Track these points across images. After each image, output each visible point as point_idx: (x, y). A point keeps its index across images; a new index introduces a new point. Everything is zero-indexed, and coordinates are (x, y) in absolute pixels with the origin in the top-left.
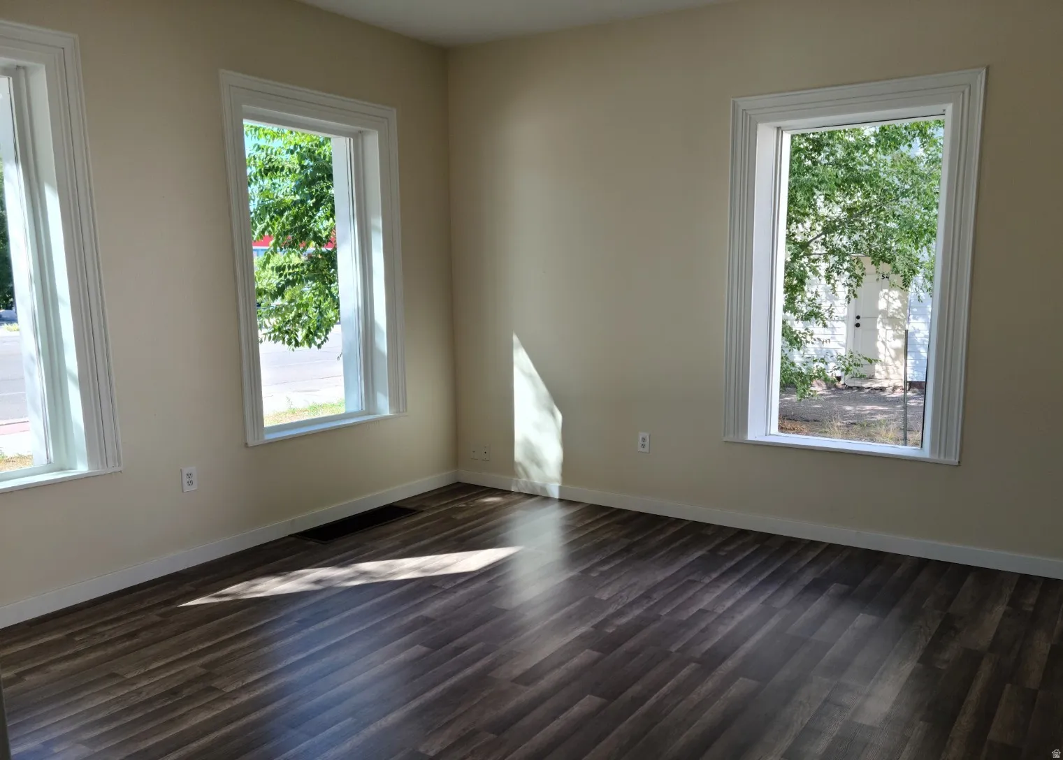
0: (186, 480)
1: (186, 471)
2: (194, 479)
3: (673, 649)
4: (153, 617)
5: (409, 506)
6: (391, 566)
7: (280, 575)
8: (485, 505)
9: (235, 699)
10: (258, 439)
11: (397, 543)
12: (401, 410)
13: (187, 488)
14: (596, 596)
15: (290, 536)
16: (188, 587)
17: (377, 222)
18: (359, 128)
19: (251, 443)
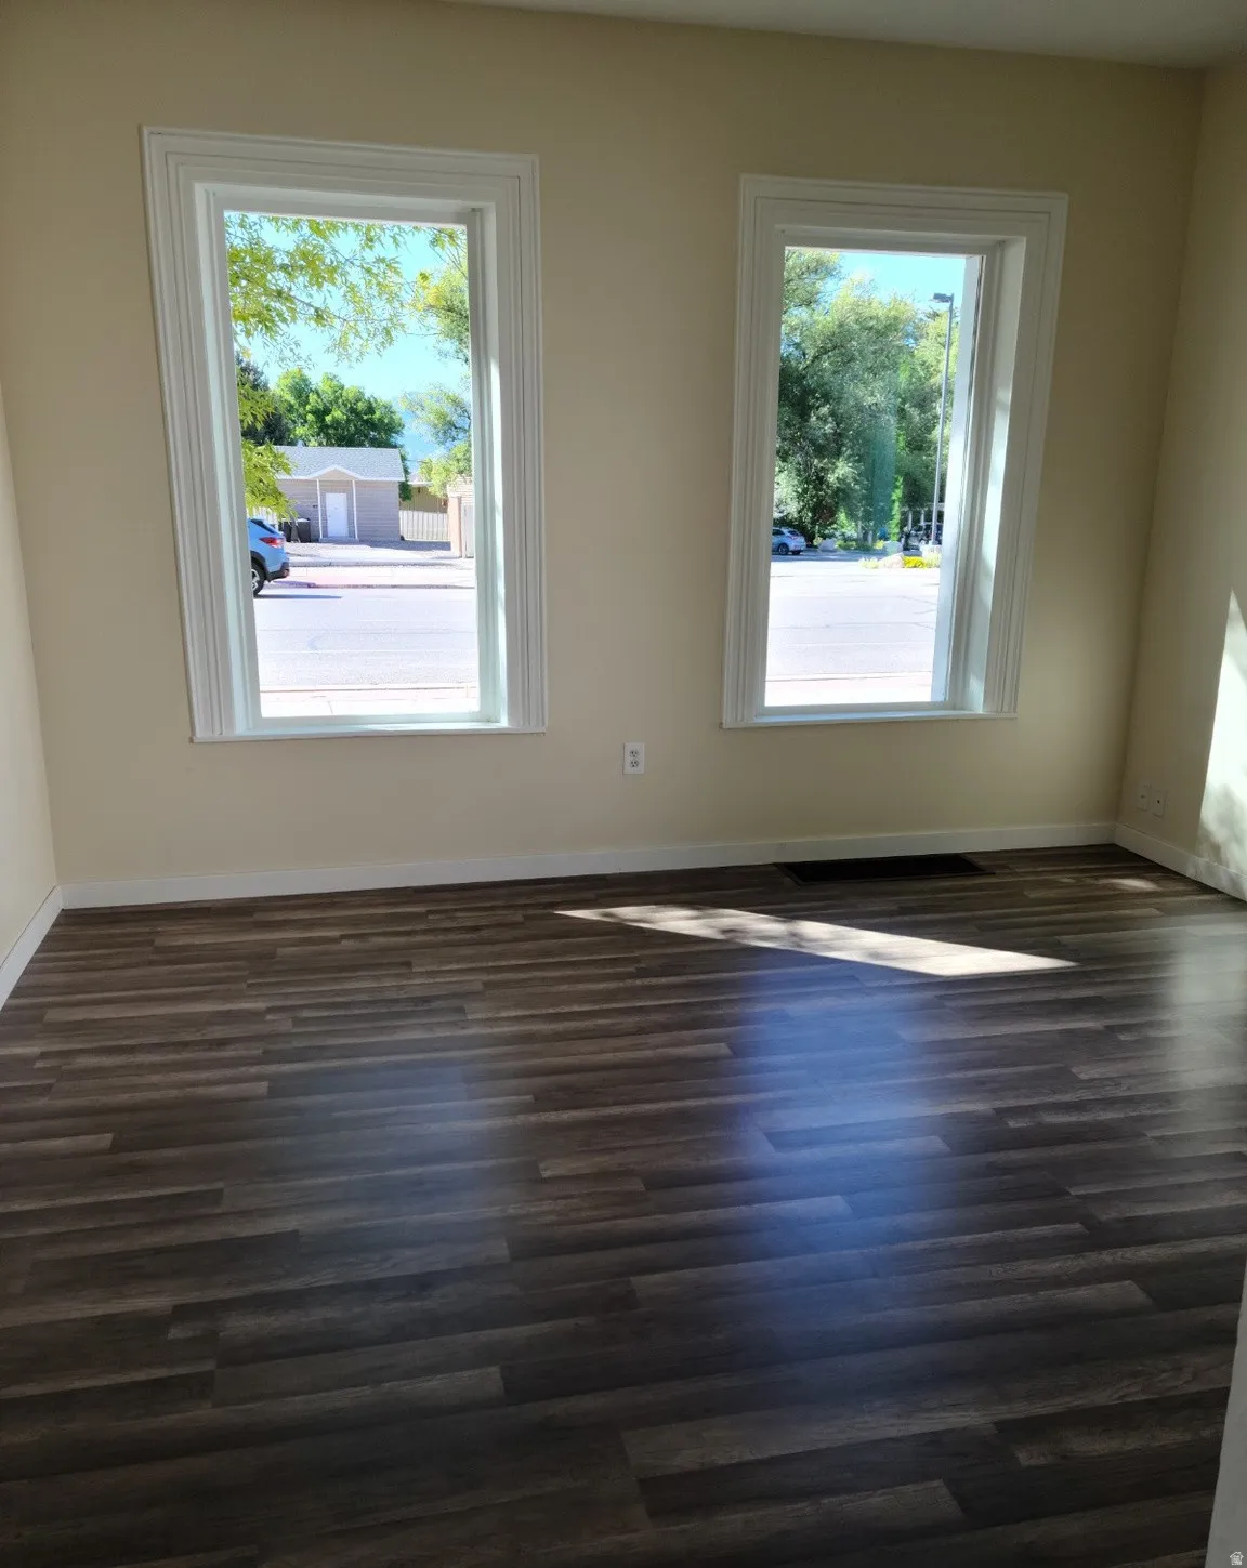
0: (629, 759)
1: (630, 747)
2: (641, 758)
3: (1073, 1192)
4: (518, 917)
5: (982, 863)
6: (843, 938)
7: (698, 909)
8: (1113, 887)
9: (463, 1028)
10: (742, 720)
11: (895, 907)
12: (1006, 709)
13: (629, 769)
14: (1074, 1070)
15: (775, 864)
16: (591, 895)
17: (1005, 395)
18: (1000, 237)
19: (728, 721)
